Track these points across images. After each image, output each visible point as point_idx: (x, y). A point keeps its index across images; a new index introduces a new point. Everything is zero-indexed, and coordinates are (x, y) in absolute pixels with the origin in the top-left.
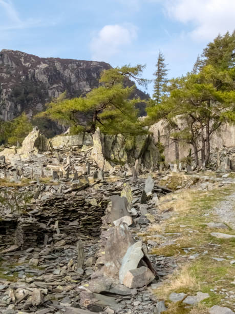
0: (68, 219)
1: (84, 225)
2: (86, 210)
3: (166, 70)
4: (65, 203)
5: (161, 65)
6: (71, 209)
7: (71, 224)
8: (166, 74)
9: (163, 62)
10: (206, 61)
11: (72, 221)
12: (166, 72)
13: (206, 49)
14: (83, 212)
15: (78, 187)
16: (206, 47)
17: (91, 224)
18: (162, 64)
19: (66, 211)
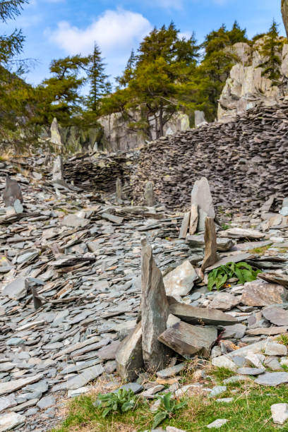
0: (80, 180)
1: (96, 182)
2: (95, 172)
3: (102, 65)
4: (75, 167)
5: (96, 59)
6: (82, 171)
7: (83, 183)
8: (103, 69)
9: (99, 56)
10: (141, 56)
11: (83, 181)
12: (103, 67)
13: (142, 44)
14: (93, 173)
15: (81, 156)
16: (142, 41)
17: (102, 182)
18: (98, 58)
19: (78, 173)
